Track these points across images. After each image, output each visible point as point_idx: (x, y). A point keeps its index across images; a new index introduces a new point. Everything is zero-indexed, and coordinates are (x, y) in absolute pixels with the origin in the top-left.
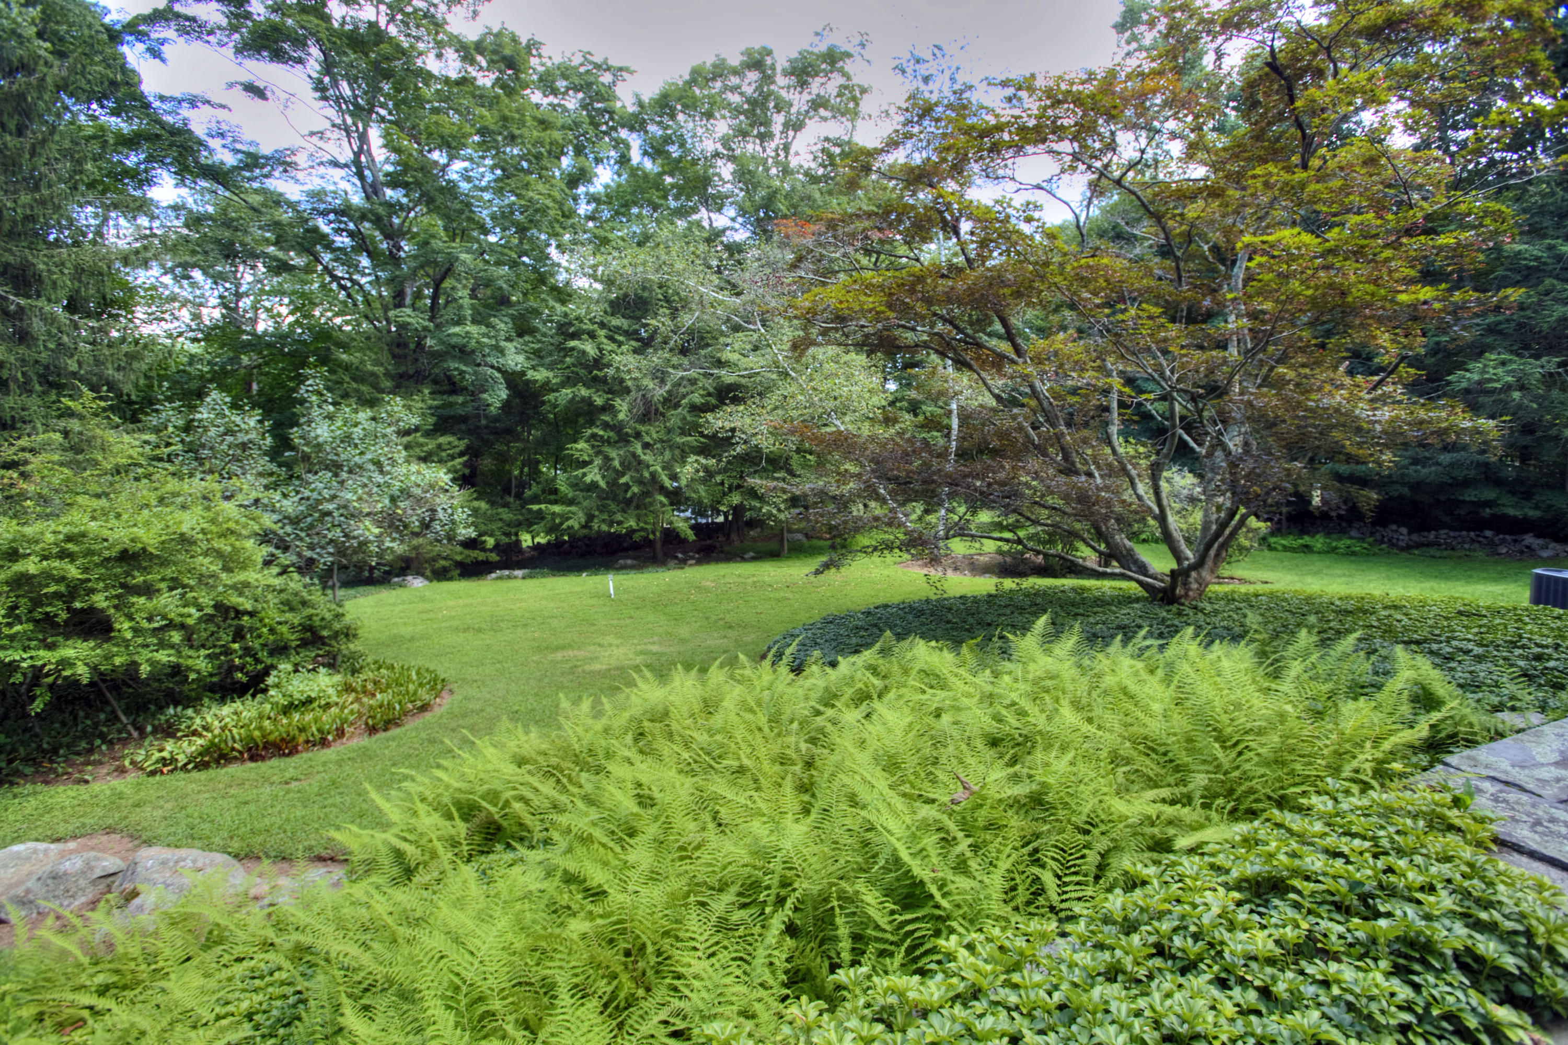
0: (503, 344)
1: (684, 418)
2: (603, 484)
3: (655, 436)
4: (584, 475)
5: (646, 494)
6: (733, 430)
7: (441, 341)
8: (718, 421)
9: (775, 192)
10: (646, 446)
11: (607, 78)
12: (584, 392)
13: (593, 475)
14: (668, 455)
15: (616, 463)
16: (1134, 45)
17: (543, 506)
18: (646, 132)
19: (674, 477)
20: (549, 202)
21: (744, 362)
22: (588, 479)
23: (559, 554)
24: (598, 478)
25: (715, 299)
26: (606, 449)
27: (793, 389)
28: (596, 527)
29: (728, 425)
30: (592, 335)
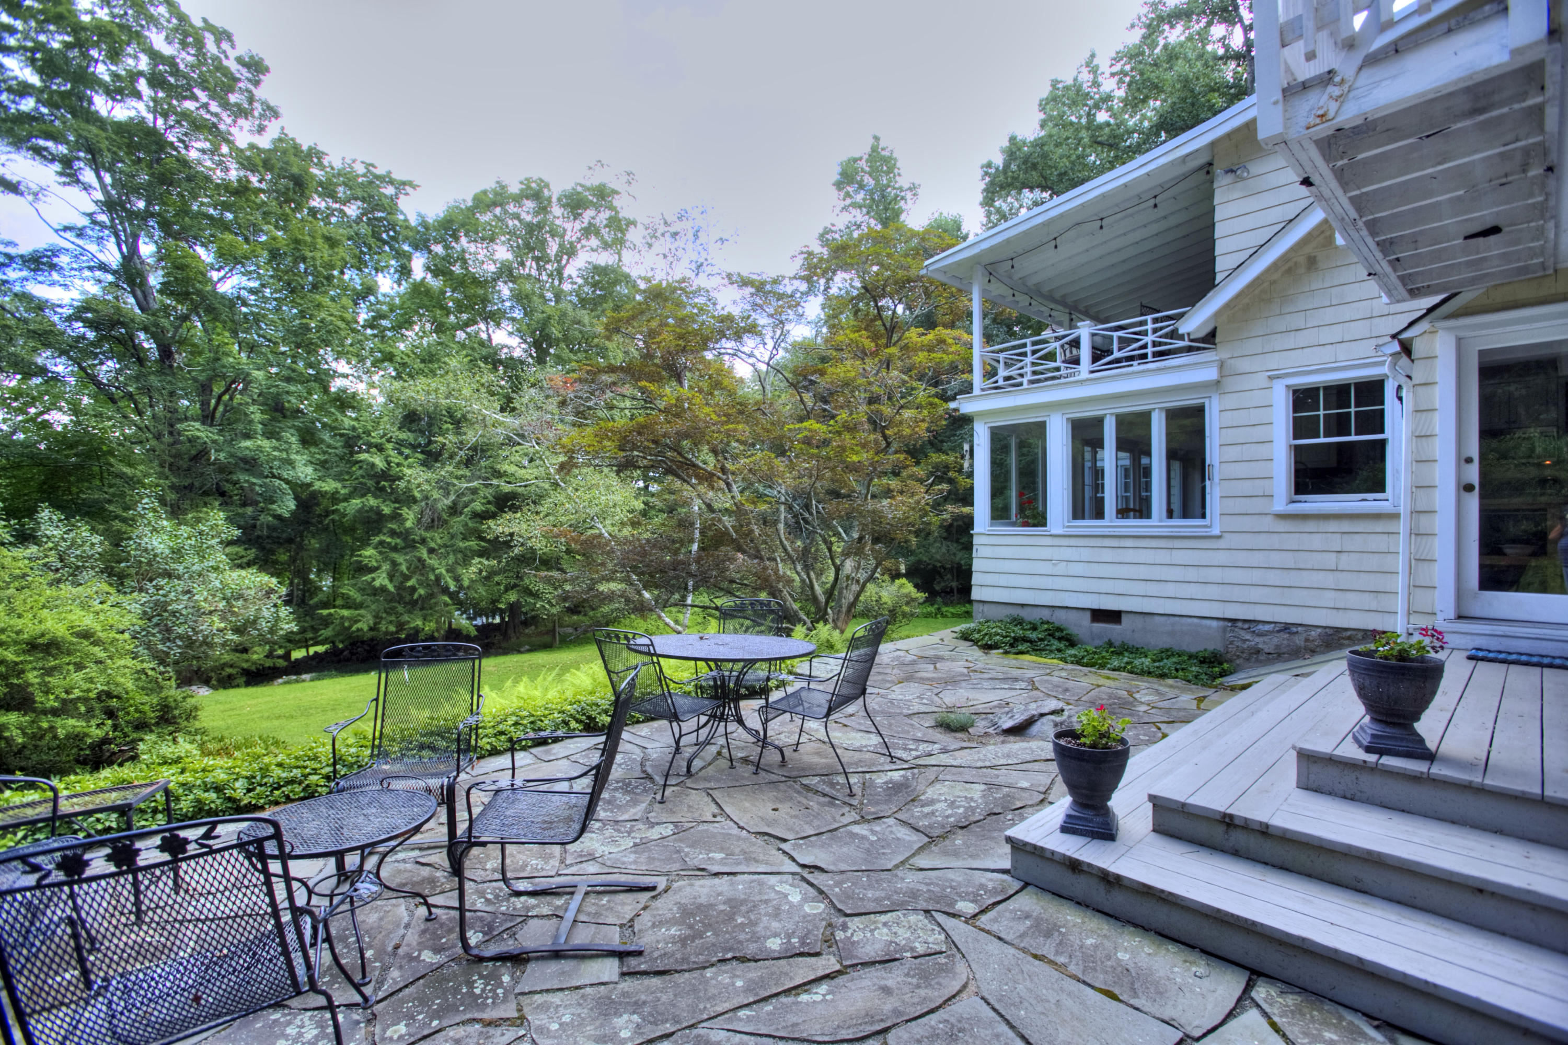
0: (293, 457)
1: (467, 524)
2: (391, 587)
3: (439, 541)
4: (374, 579)
5: (431, 595)
6: (512, 535)
7: (232, 455)
8: (499, 527)
9: (549, 317)
10: (431, 551)
11: (390, 191)
12: (372, 502)
13: (381, 579)
14: (451, 559)
15: (404, 568)
16: (848, 201)
17: (332, 611)
18: (430, 252)
19: (457, 579)
20: (342, 325)
21: (521, 473)
22: (377, 583)
23: (339, 662)
24: (386, 582)
25: (497, 420)
26: (395, 555)
27: (561, 498)
28: (384, 629)
29: (507, 531)
30: (380, 448)
